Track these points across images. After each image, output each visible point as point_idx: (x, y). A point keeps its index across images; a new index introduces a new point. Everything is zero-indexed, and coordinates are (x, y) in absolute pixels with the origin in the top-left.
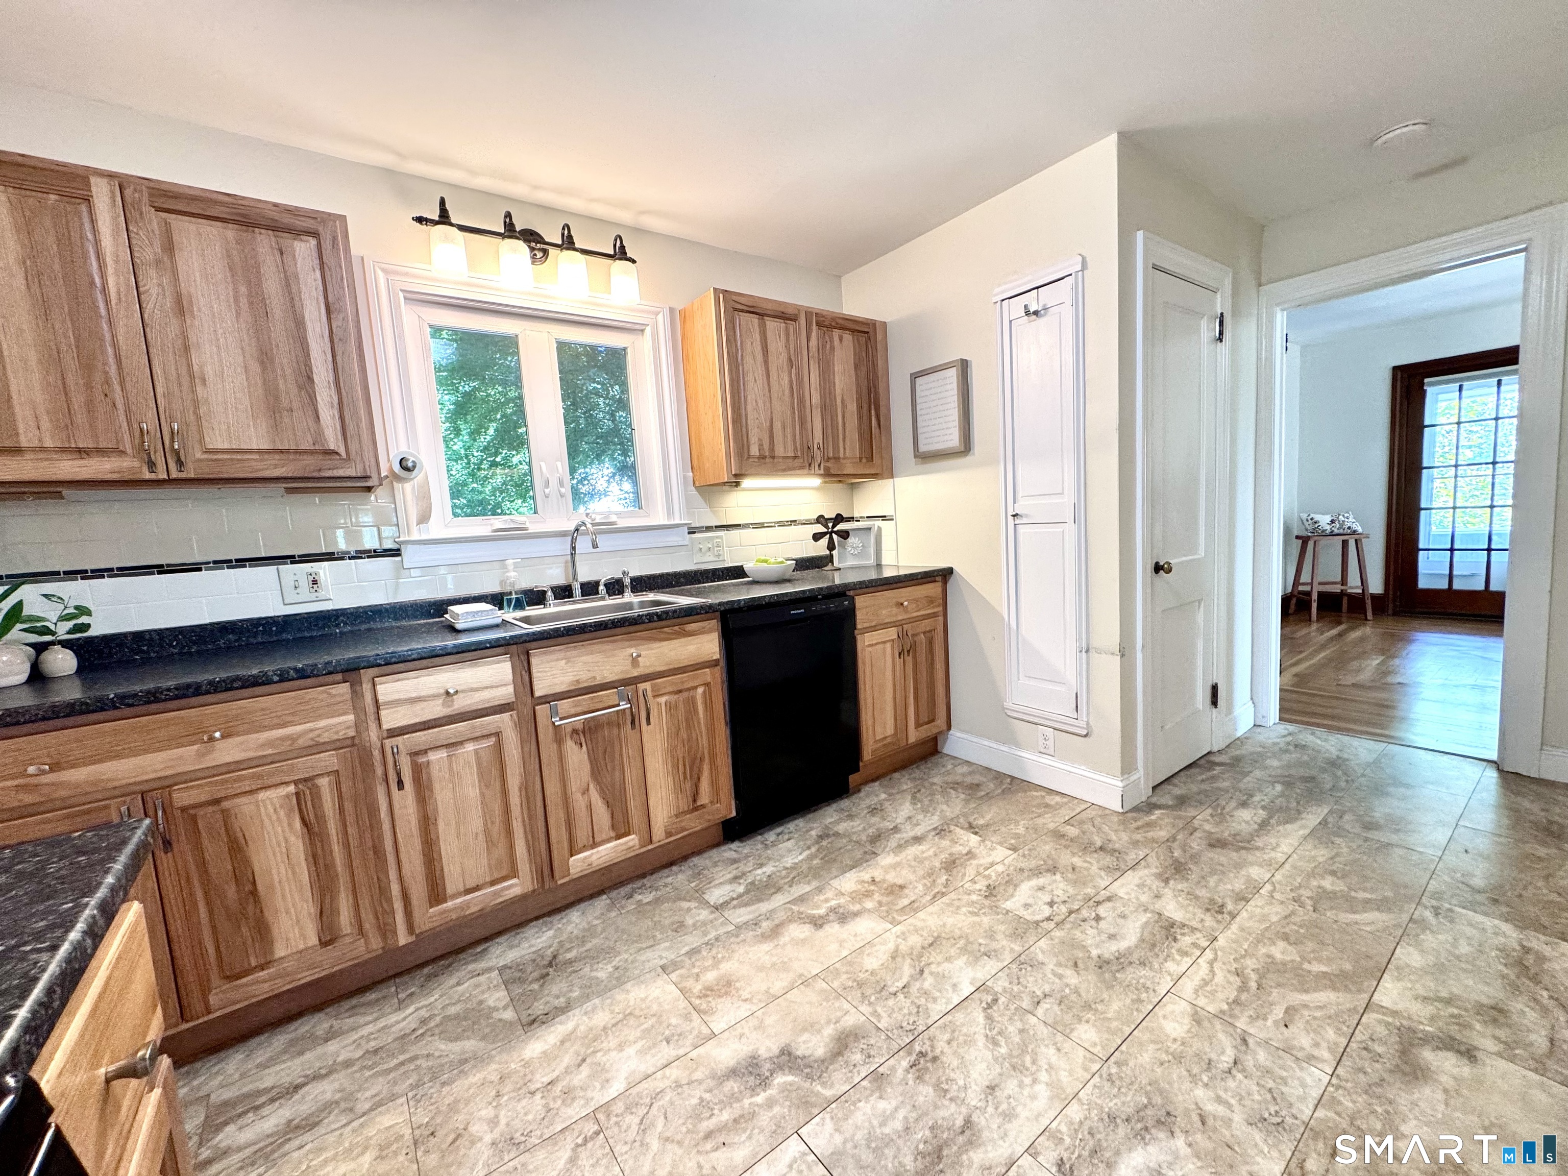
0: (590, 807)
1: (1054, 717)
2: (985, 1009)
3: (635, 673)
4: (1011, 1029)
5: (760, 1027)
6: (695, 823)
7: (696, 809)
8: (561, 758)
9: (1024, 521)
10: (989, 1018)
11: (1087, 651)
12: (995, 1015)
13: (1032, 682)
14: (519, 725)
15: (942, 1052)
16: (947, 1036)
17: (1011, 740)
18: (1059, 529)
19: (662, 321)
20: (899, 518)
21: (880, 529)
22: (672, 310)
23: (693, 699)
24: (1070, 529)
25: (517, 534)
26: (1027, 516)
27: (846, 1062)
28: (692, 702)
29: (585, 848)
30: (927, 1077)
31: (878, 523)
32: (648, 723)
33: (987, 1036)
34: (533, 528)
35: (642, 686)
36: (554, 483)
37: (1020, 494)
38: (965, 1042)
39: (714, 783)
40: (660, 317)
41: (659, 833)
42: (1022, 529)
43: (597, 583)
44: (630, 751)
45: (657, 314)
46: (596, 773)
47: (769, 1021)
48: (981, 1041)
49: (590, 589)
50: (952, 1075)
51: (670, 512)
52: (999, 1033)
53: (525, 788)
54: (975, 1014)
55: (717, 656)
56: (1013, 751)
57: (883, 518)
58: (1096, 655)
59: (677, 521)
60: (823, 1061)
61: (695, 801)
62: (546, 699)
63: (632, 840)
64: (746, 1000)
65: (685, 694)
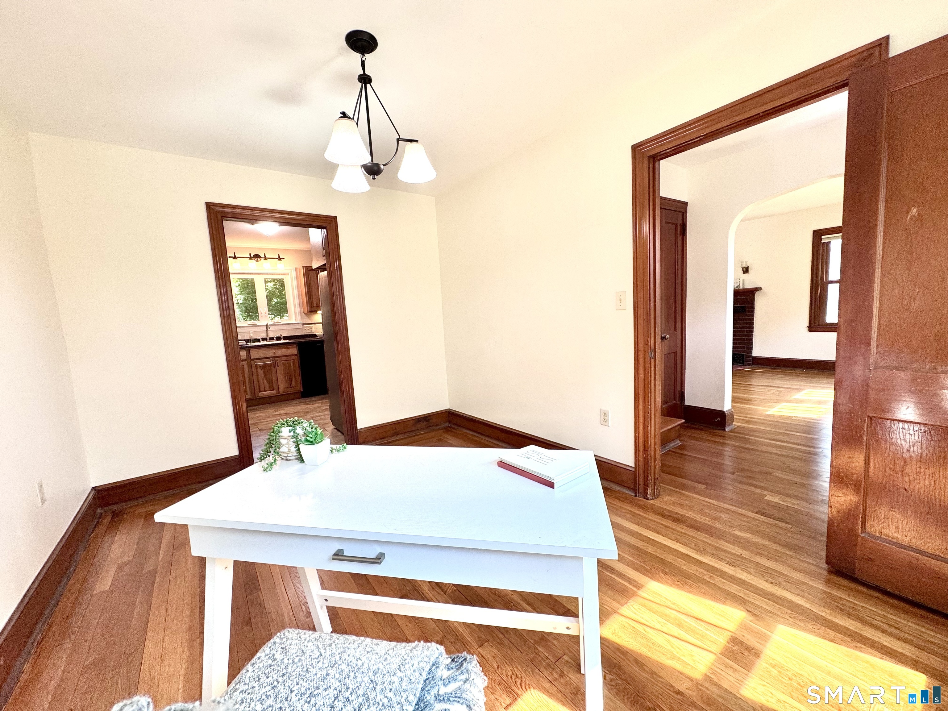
0: (264, 383)
3: (274, 356)
6: (291, 391)
7: (291, 387)
8: (257, 372)
14: (248, 364)
19: (294, 272)
22: (296, 269)
23: (290, 363)
25: (254, 326)
28: (289, 365)
29: (262, 391)
32: (278, 367)
34: (258, 324)
35: (276, 359)
36: (263, 313)
39: (296, 381)
40: (293, 271)
41: (281, 391)
43: (274, 338)
44: (274, 372)
45: (291, 270)
46: (265, 375)
49: (272, 339)
51: (296, 320)
53: (249, 377)
55: (296, 353)
59: (298, 322)
61: (291, 385)
62: (253, 359)
63: (274, 391)
65: (289, 361)
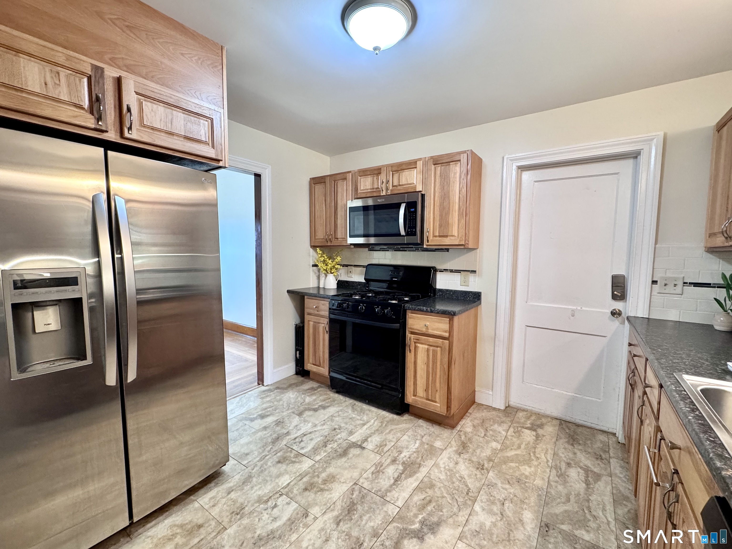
2: (470, 489)
4: (457, 483)
10: (467, 486)
12: (465, 488)
16: (478, 476)
30: (477, 463)
33: (465, 479)
38: (471, 476)
48: (466, 477)
50: (469, 465)
52: (461, 481)
54: (472, 486)
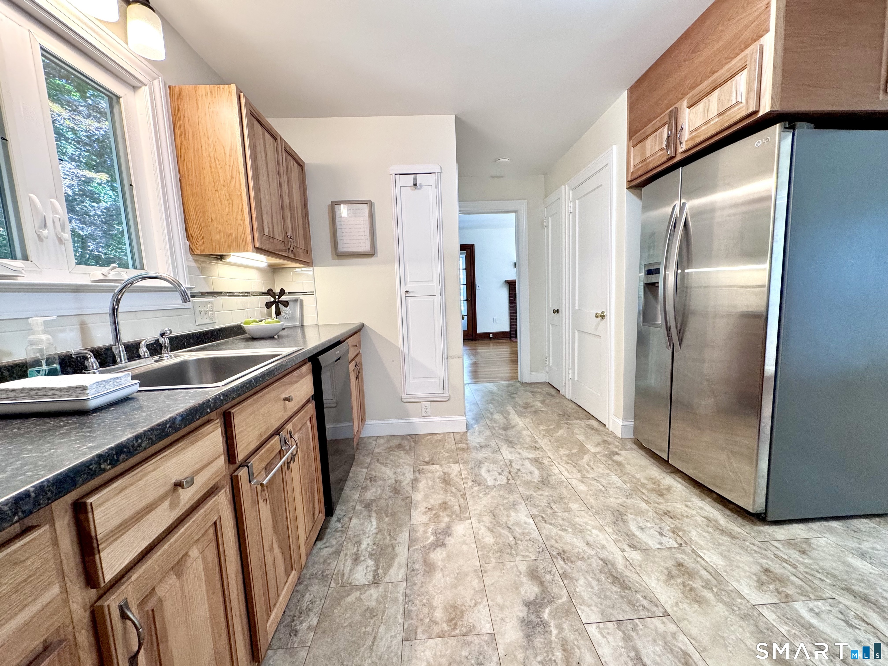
1: (430, 395)
5: (501, 608)
9: (411, 295)
11: (447, 359)
13: (416, 380)
15: (562, 547)
17: (406, 415)
18: (431, 298)
20: (318, 293)
21: (302, 301)
24: (437, 300)
26: (412, 292)
27: (549, 582)
31: (302, 297)
37: (408, 280)
42: (410, 300)
47: (500, 600)
56: (408, 421)
57: (305, 293)
58: (452, 360)
60: (543, 591)
64: (475, 605)
